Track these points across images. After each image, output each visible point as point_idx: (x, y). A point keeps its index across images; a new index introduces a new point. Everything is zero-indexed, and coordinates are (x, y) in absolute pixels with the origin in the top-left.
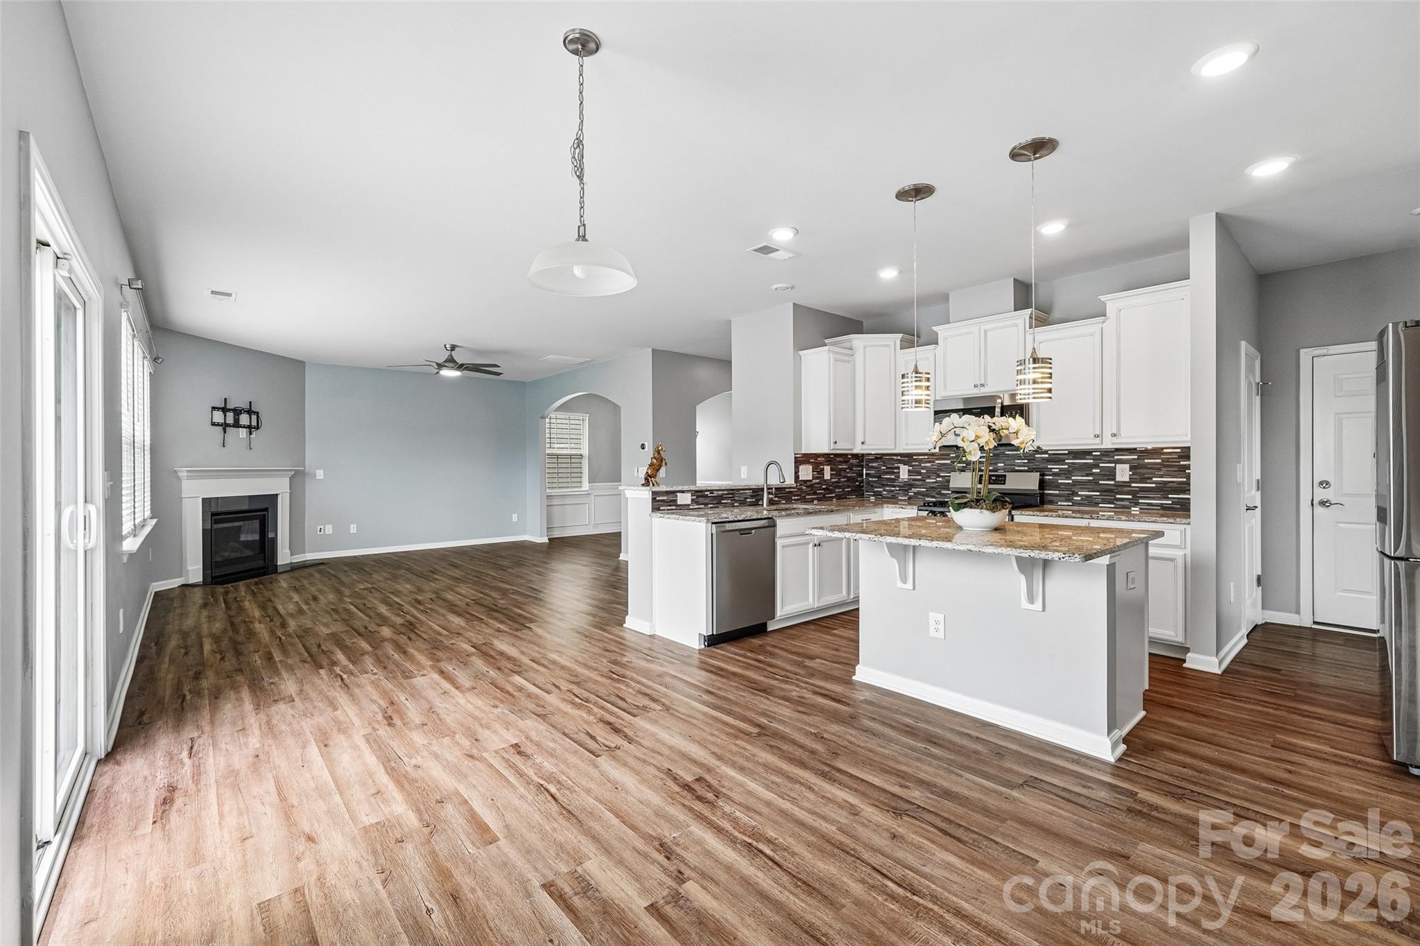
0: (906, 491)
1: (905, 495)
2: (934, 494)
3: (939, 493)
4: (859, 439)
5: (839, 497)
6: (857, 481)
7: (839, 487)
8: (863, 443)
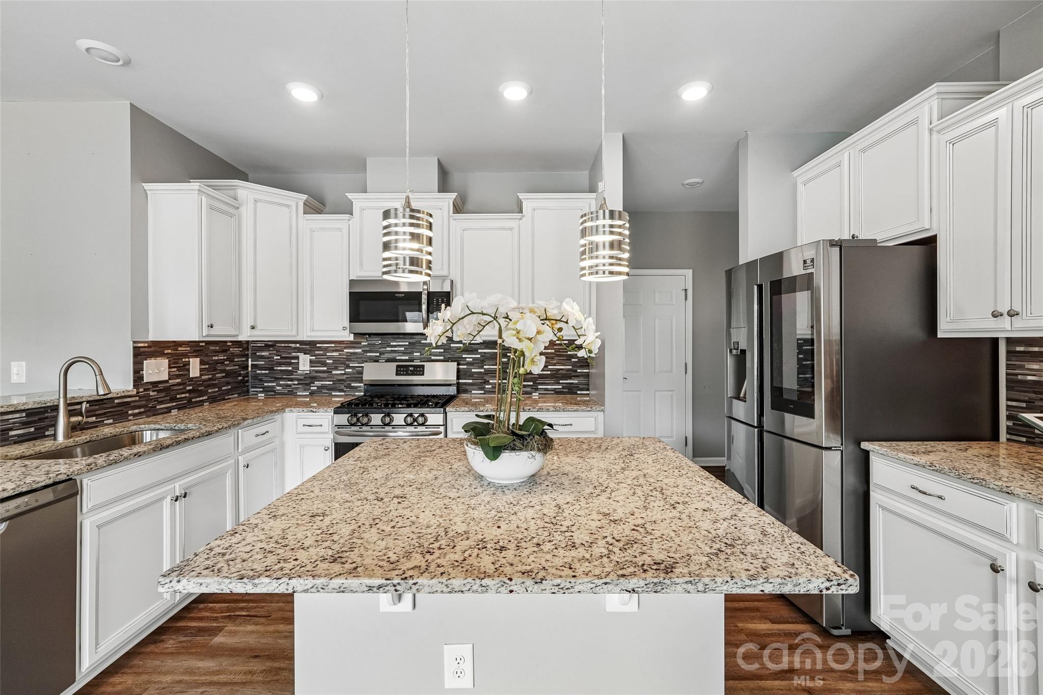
0: (306, 384)
1: (305, 390)
2: (342, 387)
3: (349, 387)
4: (247, 322)
5: (213, 400)
6: (240, 375)
7: (214, 386)
8: (253, 328)
